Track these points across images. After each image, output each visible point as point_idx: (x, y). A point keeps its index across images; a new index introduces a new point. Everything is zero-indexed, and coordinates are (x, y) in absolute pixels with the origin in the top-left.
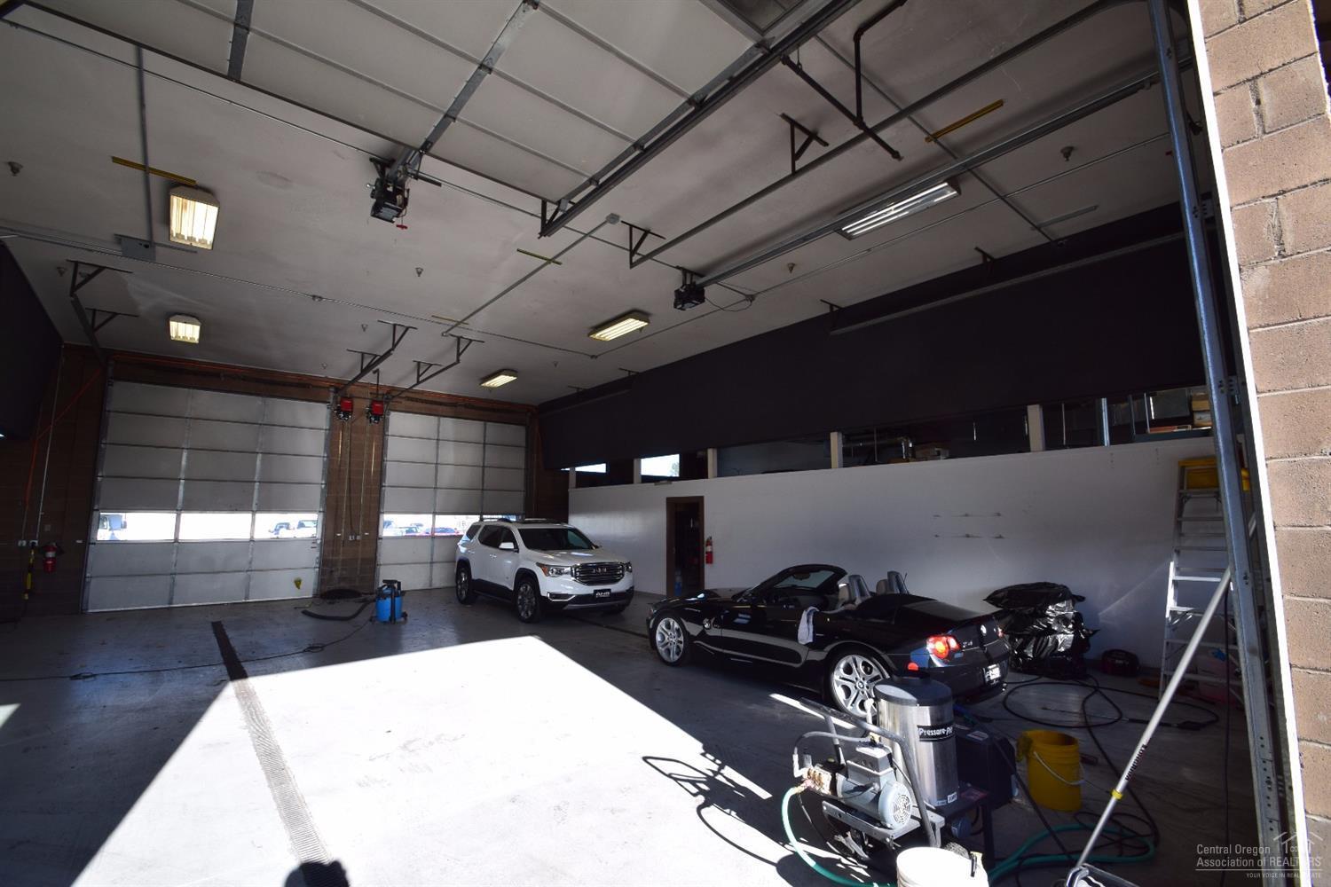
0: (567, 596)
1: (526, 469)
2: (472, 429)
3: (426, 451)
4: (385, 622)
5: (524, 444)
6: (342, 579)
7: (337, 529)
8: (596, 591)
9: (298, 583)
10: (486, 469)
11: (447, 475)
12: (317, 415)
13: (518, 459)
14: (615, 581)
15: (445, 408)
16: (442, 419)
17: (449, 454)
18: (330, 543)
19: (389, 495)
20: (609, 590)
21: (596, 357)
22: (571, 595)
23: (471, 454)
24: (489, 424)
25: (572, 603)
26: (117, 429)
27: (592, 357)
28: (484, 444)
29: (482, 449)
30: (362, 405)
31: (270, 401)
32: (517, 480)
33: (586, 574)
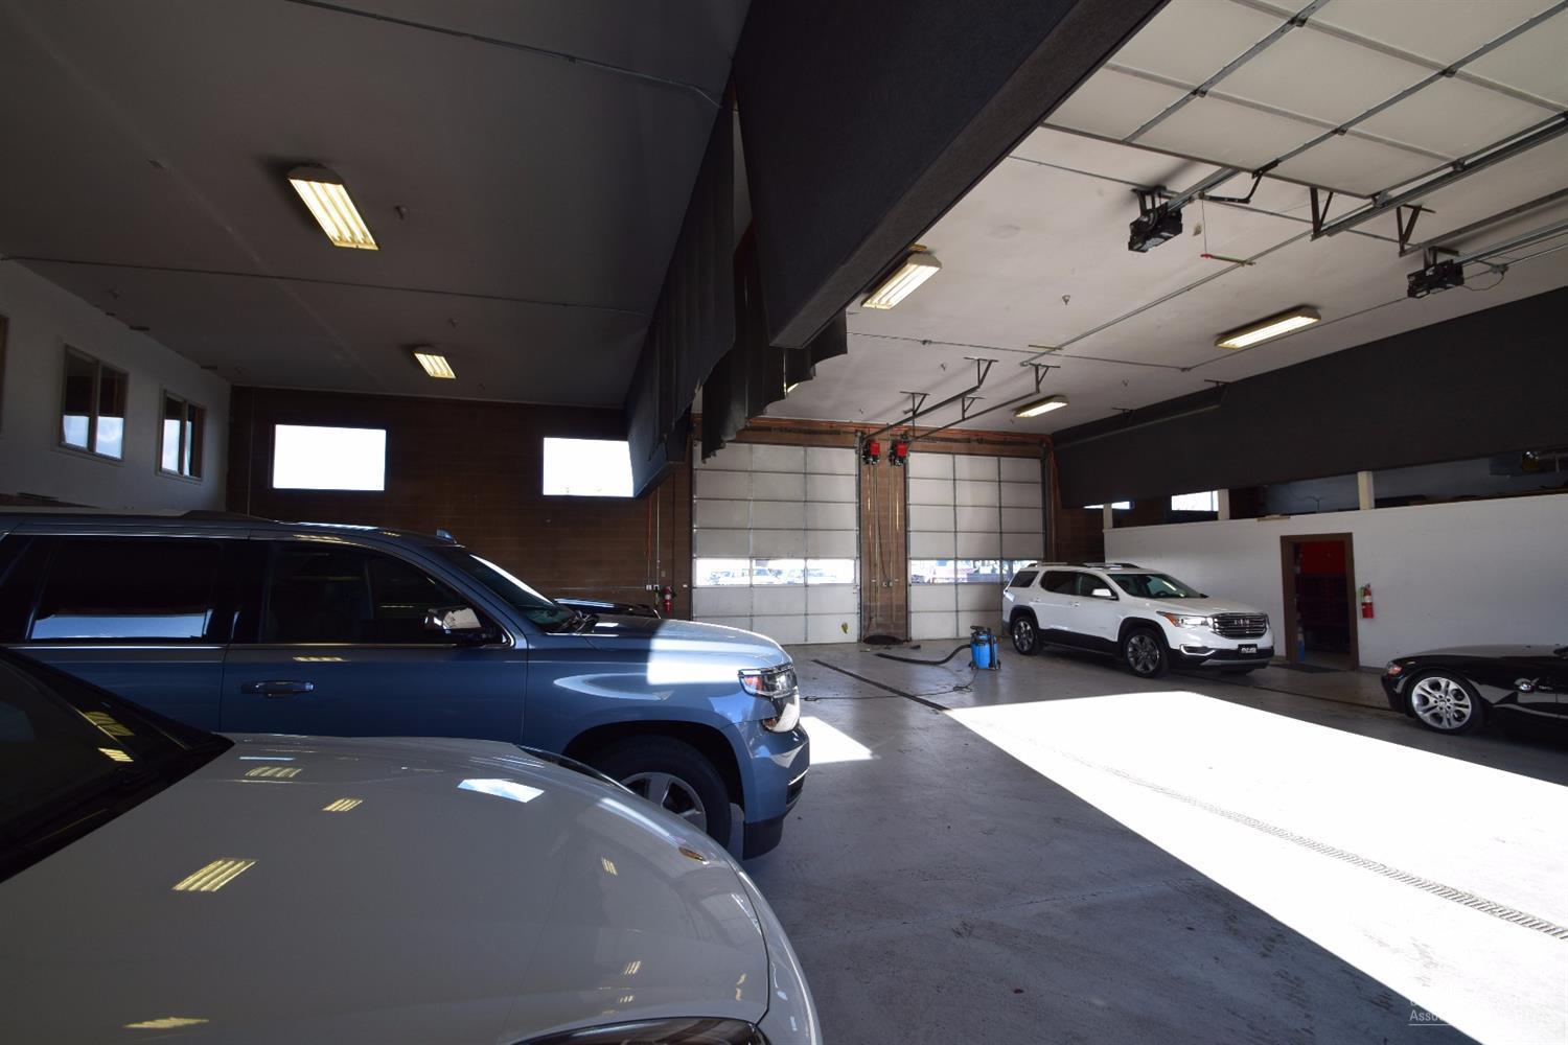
0: (1205, 649)
1: (1044, 508)
2: (985, 465)
3: (942, 493)
4: (986, 669)
5: (1040, 480)
6: (879, 625)
7: (871, 574)
8: (1241, 646)
9: (845, 628)
10: (1003, 509)
11: (967, 518)
12: (845, 460)
13: (1034, 496)
14: (1260, 635)
15: (957, 444)
16: (957, 456)
17: (966, 494)
18: (866, 590)
19: (915, 540)
20: (1255, 646)
21: (1189, 369)
22: (1211, 649)
23: (988, 494)
24: (1002, 459)
25: (1215, 658)
26: (704, 484)
27: (1184, 370)
28: (1000, 481)
29: (997, 488)
30: (885, 447)
31: (810, 450)
32: (1035, 521)
33: (1227, 625)
